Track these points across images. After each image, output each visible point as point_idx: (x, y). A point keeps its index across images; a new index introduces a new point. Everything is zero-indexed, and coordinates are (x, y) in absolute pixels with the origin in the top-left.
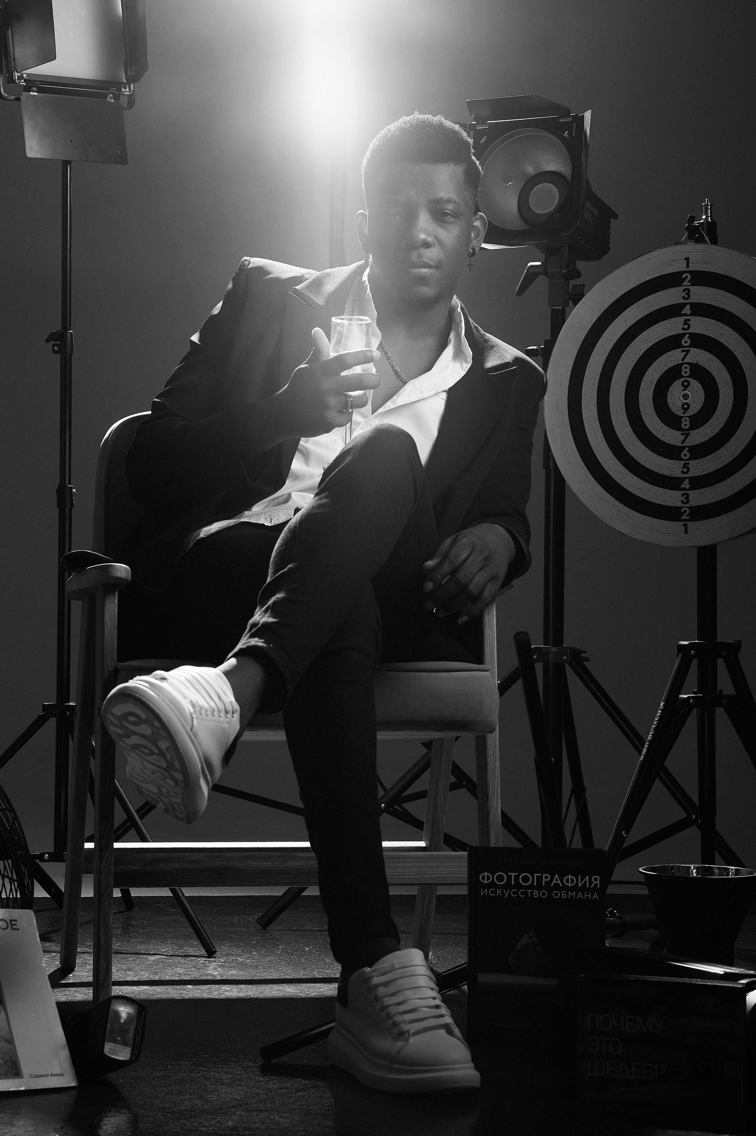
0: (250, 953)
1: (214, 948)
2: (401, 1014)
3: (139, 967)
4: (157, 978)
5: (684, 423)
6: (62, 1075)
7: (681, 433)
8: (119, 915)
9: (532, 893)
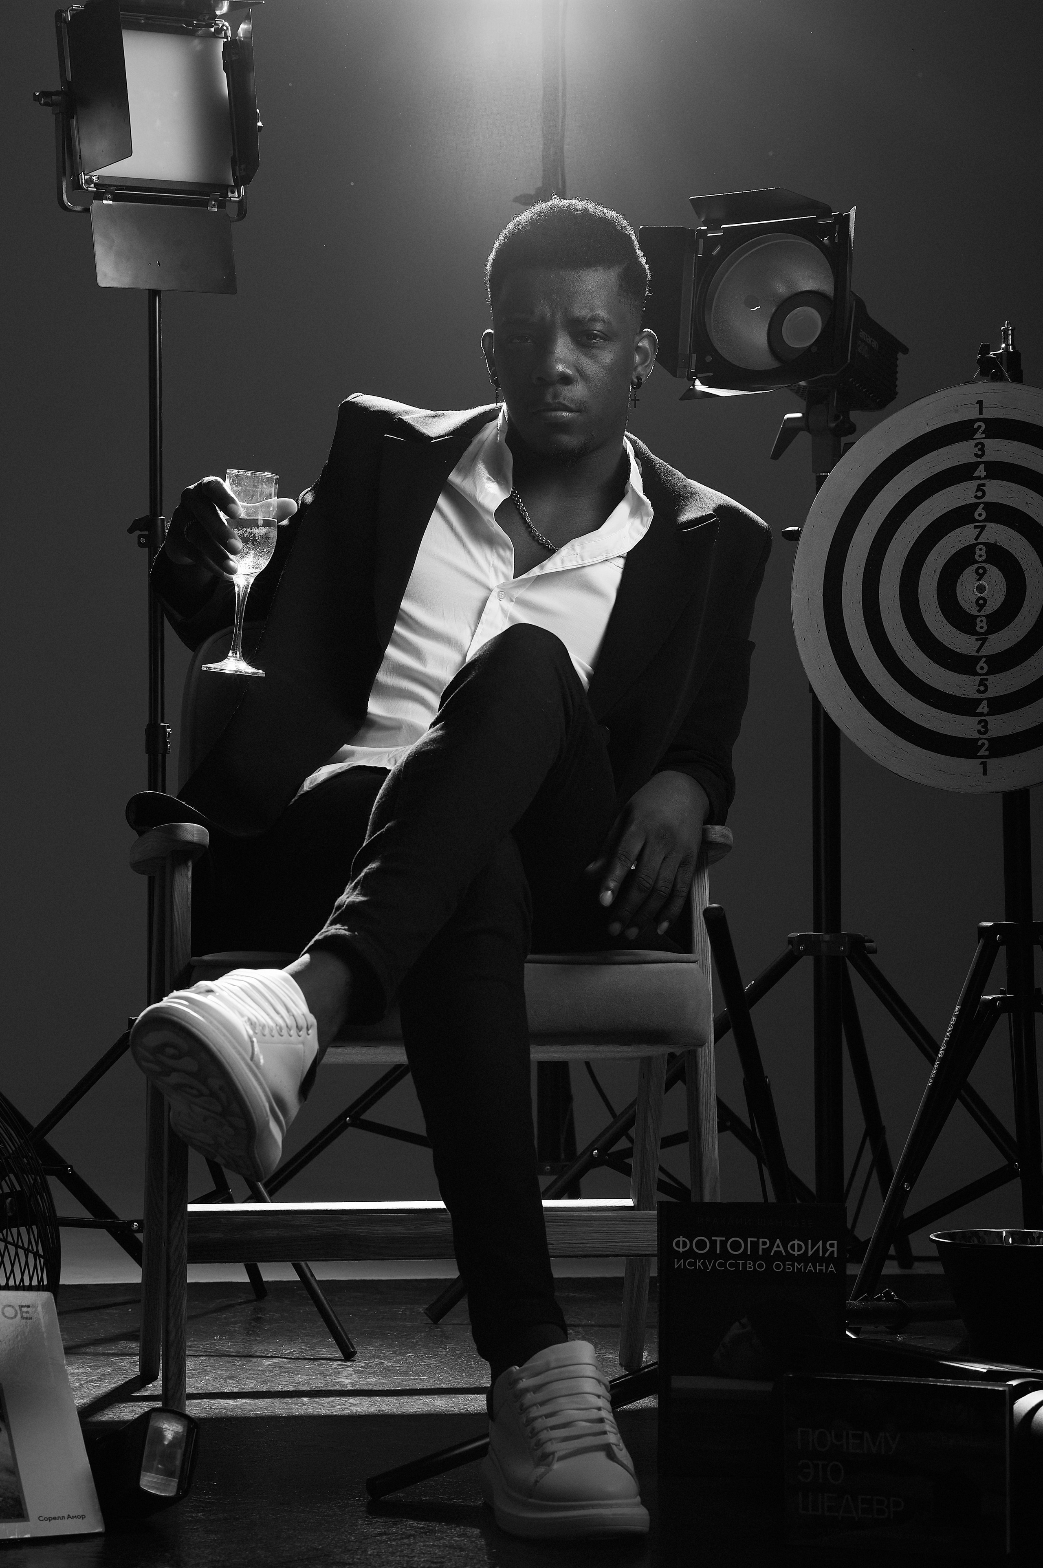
0: (404, 1355)
1: (353, 1348)
2: (549, 1429)
3: (246, 1375)
4: (265, 1388)
5: (979, 625)
6: (83, 1517)
7: (976, 638)
8: (243, 1306)
9: (744, 1265)
